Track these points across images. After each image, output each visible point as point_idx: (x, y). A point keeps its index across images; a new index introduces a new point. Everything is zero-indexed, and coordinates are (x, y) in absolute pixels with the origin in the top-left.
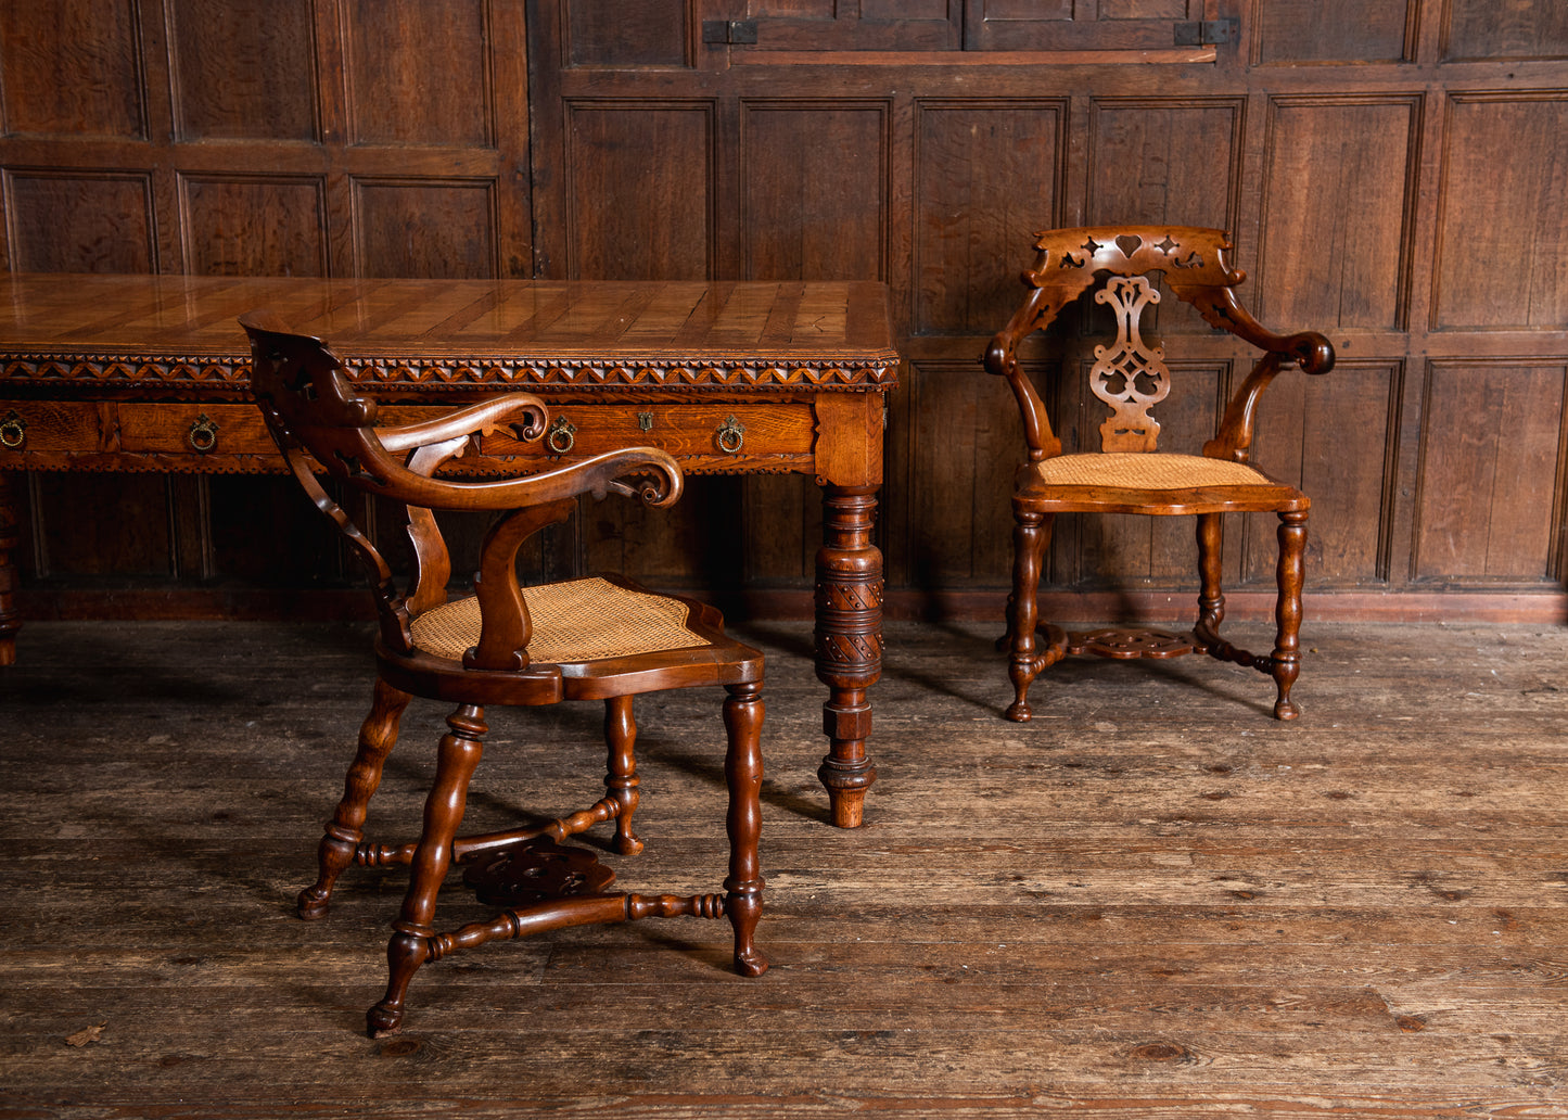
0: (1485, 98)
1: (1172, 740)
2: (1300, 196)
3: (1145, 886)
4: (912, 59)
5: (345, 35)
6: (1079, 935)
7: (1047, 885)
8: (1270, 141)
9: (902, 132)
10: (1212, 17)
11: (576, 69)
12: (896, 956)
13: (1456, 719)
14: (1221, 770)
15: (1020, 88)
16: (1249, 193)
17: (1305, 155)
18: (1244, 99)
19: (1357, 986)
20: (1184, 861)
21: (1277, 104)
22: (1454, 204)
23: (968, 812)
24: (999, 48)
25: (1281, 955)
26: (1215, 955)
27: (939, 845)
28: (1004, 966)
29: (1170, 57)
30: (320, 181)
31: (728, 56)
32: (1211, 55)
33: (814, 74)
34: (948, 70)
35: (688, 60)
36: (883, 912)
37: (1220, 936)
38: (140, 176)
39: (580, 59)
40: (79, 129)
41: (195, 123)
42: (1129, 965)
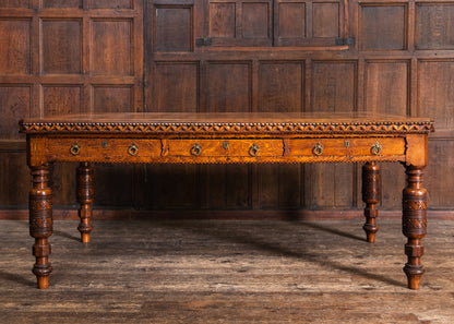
0: (429, 60)
1: (343, 250)
2: (376, 89)
3: (337, 287)
4: (258, 49)
5: (91, 44)
6: (316, 300)
7: (305, 287)
8: (366, 72)
9: (255, 70)
10: (347, 37)
11: (158, 53)
12: (256, 305)
13: (433, 244)
14: (360, 257)
15: (290, 57)
16: (360, 88)
17: (376, 77)
18: (357, 60)
19: (407, 313)
20: (349, 280)
21: (367, 62)
22: (422, 91)
23: (279, 268)
24: (284, 46)
25: (382, 304)
26: (360, 305)
27: (270, 276)
28: (292, 308)
29: (335, 48)
30: (81, 86)
31: (203, 49)
32: (347, 48)
33: (229, 54)
34: (269, 52)
35: (192, 50)
36: (252, 293)
37: (362, 300)
38: (29, 85)
39: (159, 50)
40: (13, 72)
41: (46, 70)
42: (333, 307)
